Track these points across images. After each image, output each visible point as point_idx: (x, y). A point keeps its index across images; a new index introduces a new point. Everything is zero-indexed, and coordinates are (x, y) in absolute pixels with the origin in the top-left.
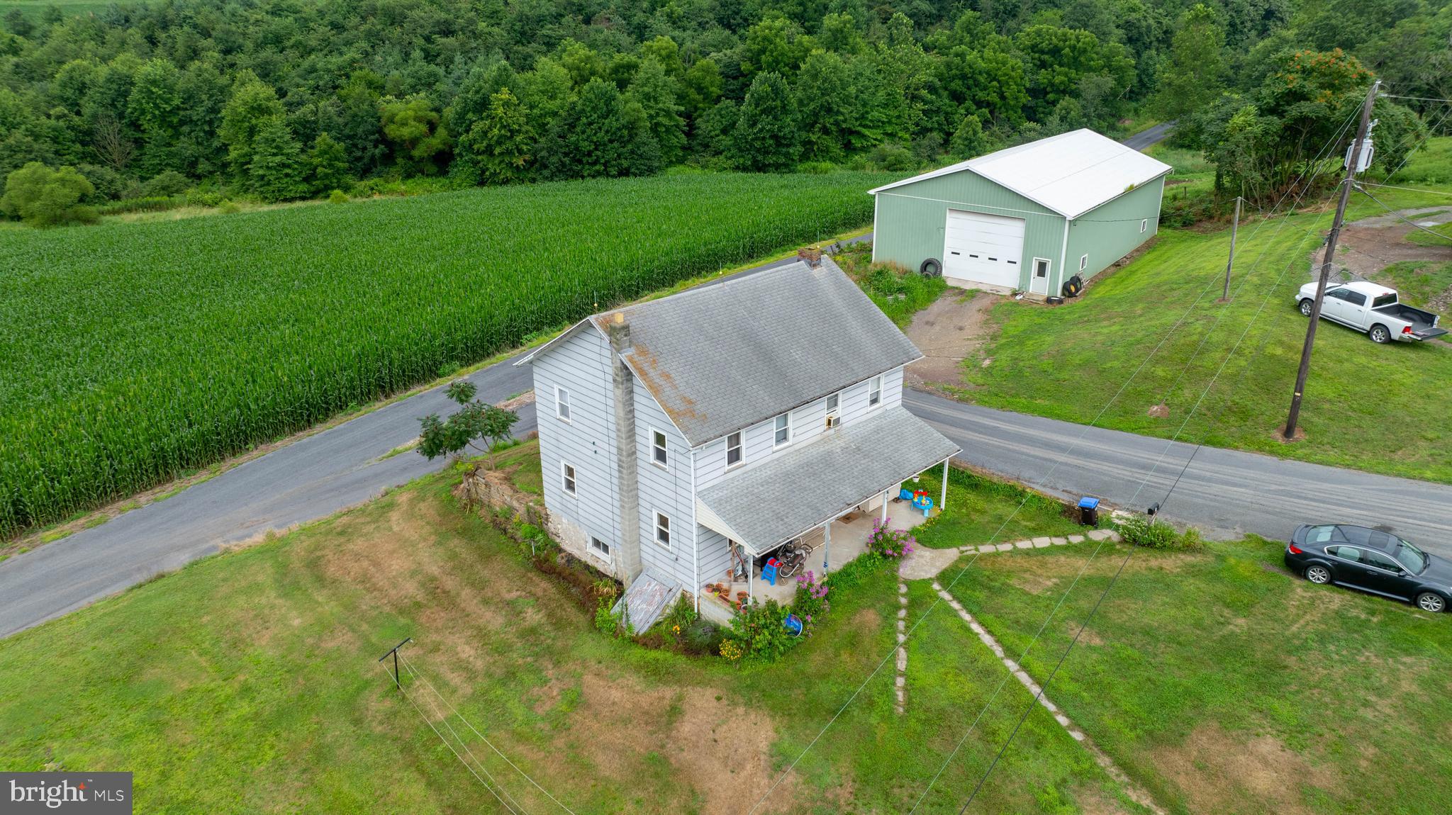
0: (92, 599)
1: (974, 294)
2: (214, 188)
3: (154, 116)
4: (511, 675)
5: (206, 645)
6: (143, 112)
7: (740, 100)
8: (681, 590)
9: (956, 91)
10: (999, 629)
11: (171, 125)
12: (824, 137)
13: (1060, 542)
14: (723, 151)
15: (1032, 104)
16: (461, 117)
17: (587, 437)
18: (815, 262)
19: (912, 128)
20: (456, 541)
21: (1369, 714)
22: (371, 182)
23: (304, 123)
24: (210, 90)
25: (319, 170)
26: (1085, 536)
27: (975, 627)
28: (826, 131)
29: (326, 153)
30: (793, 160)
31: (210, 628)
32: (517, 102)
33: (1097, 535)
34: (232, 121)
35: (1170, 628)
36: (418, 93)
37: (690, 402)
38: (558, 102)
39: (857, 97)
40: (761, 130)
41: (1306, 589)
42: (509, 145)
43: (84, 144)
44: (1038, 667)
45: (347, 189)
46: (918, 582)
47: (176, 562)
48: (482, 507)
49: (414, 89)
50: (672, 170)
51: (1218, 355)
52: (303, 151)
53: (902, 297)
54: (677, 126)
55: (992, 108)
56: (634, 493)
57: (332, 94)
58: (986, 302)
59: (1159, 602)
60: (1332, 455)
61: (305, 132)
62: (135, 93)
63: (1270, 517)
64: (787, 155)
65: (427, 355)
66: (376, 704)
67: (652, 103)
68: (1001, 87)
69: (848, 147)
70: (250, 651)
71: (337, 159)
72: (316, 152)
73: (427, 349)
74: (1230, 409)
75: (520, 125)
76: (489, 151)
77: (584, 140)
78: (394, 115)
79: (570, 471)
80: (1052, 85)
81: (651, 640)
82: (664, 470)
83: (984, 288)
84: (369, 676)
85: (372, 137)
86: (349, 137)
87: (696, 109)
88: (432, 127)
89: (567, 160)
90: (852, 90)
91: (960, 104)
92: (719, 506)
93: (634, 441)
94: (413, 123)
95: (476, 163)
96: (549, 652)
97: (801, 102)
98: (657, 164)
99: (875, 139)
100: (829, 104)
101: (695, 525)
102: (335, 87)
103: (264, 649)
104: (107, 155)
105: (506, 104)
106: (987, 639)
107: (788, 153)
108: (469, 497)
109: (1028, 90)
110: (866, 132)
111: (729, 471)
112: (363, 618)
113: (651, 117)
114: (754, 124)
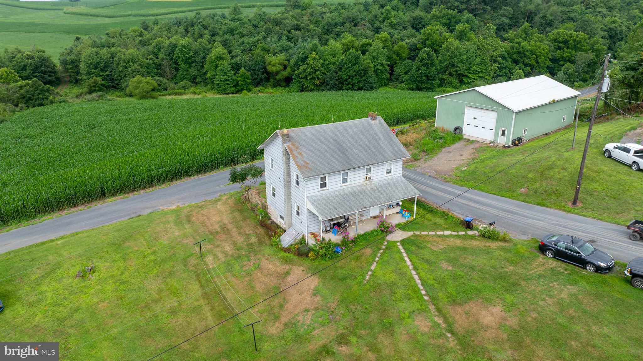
0: (117, 221)
1: (473, 142)
2: (201, 88)
3: (183, 59)
4: (239, 257)
5: (147, 238)
6: (179, 58)
7: (413, 60)
8: (302, 234)
9: (515, 59)
10: (414, 260)
11: (189, 63)
12: (450, 77)
13: (454, 233)
14: (404, 81)
15: (553, 66)
16: (296, 64)
17: (277, 176)
18: (374, 118)
19: (492, 74)
20: (237, 213)
21: (541, 303)
22: (259, 88)
23: (237, 64)
24: (204, 50)
25: (240, 82)
26: (466, 232)
27: (406, 259)
28: (451, 74)
29: (243, 76)
30: (434, 86)
31: (149, 233)
32: (318, 58)
33: (470, 233)
34: (210, 62)
35: (481, 267)
36: (281, 53)
37: (307, 163)
38: (336, 58)
39: (467, 60)
40: (421, 73)
41: (543, 259)
42: (314, 75)
43: (158, 69)
44: (423, 274)
45: (249, 90)
46: (392, 241)
47: (145, 212)
48: (249, 202)
49: (281, 52)
50: (381, 89)
51: (557, 170)
52: (235, 74)
53: (441, 141)
54: (386, 70)
55: (532, 67)
56: (290, 197)
57: (249, 53)
58: (477, 145)
59: (482, 258)
60: (590, 213)
61: (236, 67)
62: (177, 51)
63: (546, 233)
64: (432, 84)
65: (252, 151)
66: (193, 261)
67: (376, 60)
68: (537, 58)
69: (461, 82)
70: (159, 241)
71: (247, 78)
72: (239, 75)
73: (253, 149)
74: (554, 192)
75: (318, 68)
76: (306, 77)
77: (344, 74)
78: (271, 62)
79: (274, 189)
80: (563, 57)
81: (288, 250)
82: (298, 188)
83: (478, 140)
84: (194, 252)
85: (261, 70)
86: (253, 70)
87: (396, 63)
88: (285, 67)
89: (337, 82)
90: (464, 57)
91: (517, 65)
92: (314, 202)
93: (290, 177)
94: (277, 65)
95: (300, 82)
96: (254, 251)
97: (441, 62)
98: (374, 86)
99: (474, 79)
100: (453, 63)
101: (306, 209)
102: (251, 50)
103: (164, 241)
104: (165, 74)
105: (314, 59)
106: (409, 263)
107: (432, 83)
108: (246, 198)
109: (550, 60)
110: (470, 76)
111: (321, 191)
112: (198, 235)
113: (375, 66)
114: (419, 70)
